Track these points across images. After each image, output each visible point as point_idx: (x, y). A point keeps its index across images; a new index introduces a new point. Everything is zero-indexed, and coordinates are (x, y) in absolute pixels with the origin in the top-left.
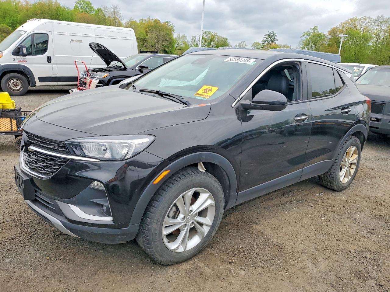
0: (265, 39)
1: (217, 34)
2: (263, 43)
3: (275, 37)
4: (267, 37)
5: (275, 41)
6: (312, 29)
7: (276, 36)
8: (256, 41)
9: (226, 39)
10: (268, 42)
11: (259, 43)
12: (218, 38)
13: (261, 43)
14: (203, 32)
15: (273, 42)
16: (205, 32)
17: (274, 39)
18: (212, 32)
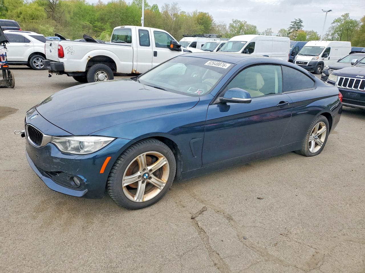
0: (291, 26)
1: (246, 22)
2: (289, 30)
3: (302, 24)
4: (293, 24)
5: (301, 28)
6: (343, 16)
7: (302, 22)
8: (282, 29)
9: (255, 26)
10: (294, 29)
11: (285, 30)
12: (247, 26)
13: (287, 30)
14: (234, 21)
15: (299, 28)
16: (235, 21)
17: (301, 25)
18: (242, 21)
